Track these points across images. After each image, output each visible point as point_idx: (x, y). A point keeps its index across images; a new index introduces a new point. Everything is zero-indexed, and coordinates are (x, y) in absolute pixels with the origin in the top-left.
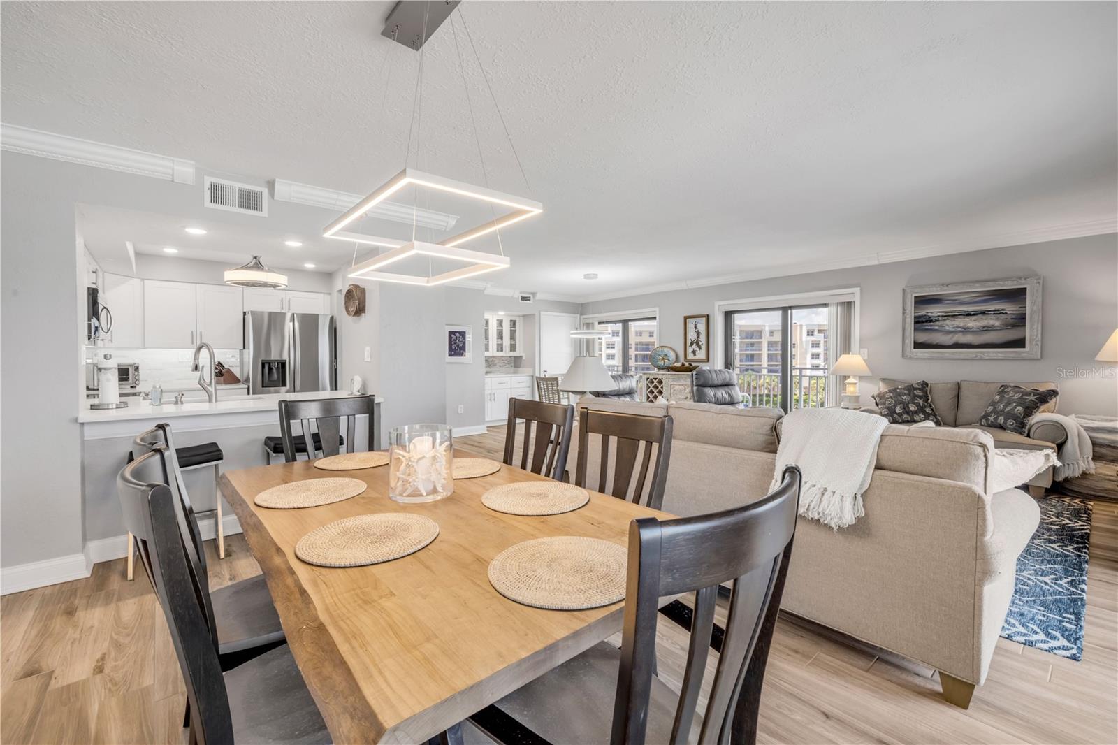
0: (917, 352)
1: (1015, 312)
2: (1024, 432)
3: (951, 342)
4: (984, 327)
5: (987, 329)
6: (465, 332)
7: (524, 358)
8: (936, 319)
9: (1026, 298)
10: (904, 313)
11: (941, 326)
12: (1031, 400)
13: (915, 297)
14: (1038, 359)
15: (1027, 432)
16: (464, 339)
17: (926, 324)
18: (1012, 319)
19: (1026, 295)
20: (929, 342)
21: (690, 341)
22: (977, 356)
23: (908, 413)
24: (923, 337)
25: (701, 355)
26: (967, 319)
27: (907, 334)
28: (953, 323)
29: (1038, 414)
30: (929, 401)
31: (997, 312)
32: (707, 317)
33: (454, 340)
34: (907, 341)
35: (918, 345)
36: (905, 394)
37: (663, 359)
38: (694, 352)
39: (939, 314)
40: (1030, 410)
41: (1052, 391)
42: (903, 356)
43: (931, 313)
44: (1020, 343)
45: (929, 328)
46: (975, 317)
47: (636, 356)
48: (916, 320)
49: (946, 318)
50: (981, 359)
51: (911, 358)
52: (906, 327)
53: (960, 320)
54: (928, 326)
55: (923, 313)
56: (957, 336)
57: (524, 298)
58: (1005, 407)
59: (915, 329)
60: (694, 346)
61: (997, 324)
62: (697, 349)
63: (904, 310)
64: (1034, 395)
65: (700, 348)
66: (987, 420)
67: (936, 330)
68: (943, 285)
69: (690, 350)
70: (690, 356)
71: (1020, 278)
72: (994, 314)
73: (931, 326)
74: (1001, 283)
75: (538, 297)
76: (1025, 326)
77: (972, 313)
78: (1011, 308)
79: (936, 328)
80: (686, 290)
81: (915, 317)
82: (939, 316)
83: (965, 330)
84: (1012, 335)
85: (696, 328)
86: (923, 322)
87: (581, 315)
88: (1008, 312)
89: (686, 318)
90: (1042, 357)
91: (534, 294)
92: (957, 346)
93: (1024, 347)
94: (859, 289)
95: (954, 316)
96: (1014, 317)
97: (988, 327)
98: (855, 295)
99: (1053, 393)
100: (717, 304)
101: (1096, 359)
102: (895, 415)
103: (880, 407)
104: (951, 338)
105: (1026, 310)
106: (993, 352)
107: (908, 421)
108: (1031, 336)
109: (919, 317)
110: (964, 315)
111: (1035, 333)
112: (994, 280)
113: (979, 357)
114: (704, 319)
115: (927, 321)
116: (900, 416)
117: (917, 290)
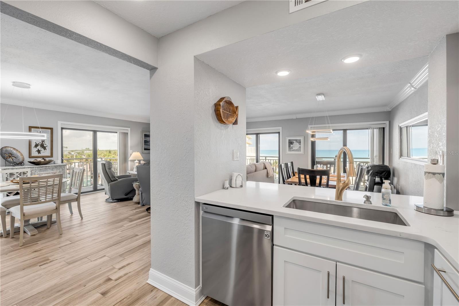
0: (145, 151)
13: (145, 134)
20: (147, 148)
21: (35, 144)
25: (46, 153)
32: (52, 129)
34: (143, 148)
37: (10, 157)
42: (143, 153)
43: (148, 139)
52: (142, 143)
59: (144, 144)
60: (39, 147)
62: (42, 149)
63: (142, 138)
65: (45, 148)
69: (34, 150)
70: (34, 153)
89: (31, 127)
98: (128, 130)
100: (58, 122)
109: (146, 140)
114: (49, 130)
115: (147, 142)
117: (145, 132)
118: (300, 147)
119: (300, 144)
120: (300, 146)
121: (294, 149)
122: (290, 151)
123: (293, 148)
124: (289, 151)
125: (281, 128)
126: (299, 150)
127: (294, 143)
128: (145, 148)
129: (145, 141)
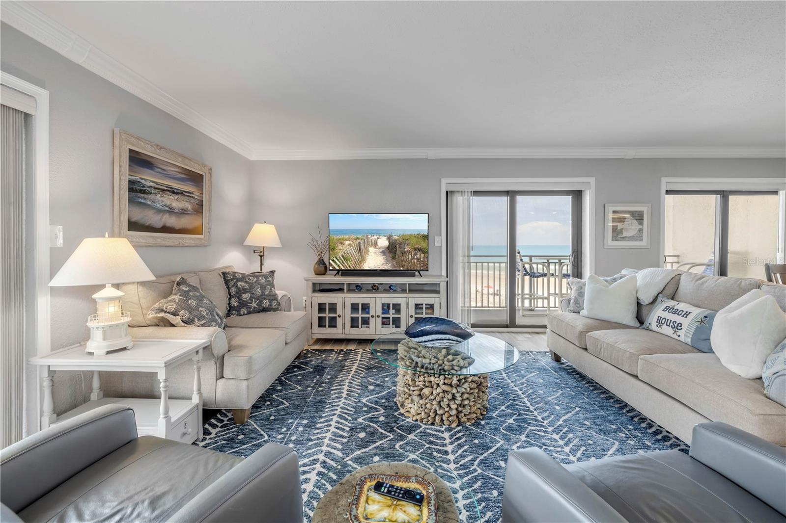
0: (132, 236)
1: (198, 198)
3: (159, 225)
4: (182, 209)
5: (183, 212)
8: (149, 190)
14: (208, 246)
17: (139, 195)
18: (197, 204)
20: (142, 222)
22: (180, 244)
26: (173, 197)
27: (122, 205)
28: (162, 199)
31: (189, 195)
34: (122, 219)
39: (152, 184)
43: (145, 180)
45: (143, 201)
46: (177, 196)
48: (131, 186)
50: (183, 246)
52: (121, 196)
61: (190, 208)
68: (158, 145)
71: (203, 164)
73: (145, 199)
79: (149, 203)
81: (130, 181)
82: (151, 187)
83: (171, 211)
86: (137, 192)
88: (195, 197)
90: (211, 244)
92: (165, 229)
93: (202, 234)
94: (48, 91)
95: (163, 190)
97: (185, 211)
104: (161, 219)
108: (205, 223)
111: (208, 221)
112: (190, 160)
117: (133, 140)
118: (641, 230)
119: (641, 224)
120: (641, 227)
121: (625, 234)
122: (616, 240)
123: (622, 234)
124: (612, 241)
125: (592, 180)
126: (639, 237)
127: (626, 220)
128: (134, 219)
129: (131, 182)
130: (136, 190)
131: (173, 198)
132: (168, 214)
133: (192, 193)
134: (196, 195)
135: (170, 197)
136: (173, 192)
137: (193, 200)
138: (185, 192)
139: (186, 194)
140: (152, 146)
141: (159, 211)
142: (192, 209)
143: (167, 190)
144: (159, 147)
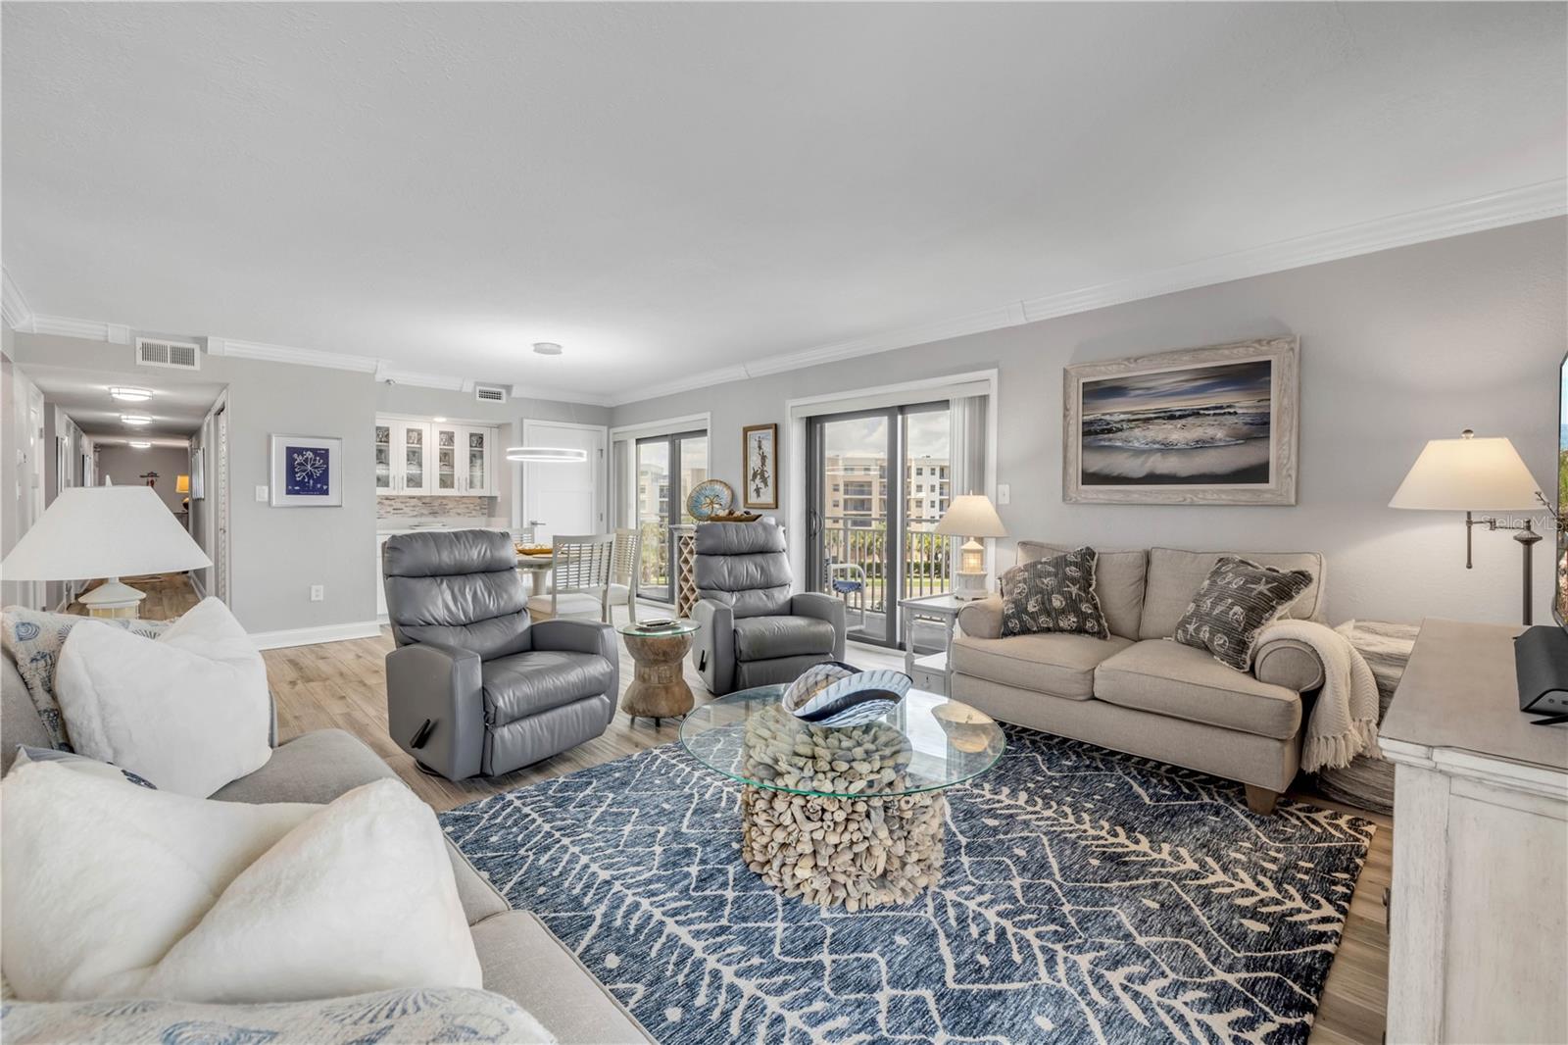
0: (1086, 491)
1: (1250, 411)
2: (1245, 662)
3: (1141, 473)
4: (1197, 442)
5: (1202, 445)
6: (327, 451)
7: (499, 500)
8: (1119, 426)
9: (1270, 381)
10: (1065, 416)
11: (1126, 441)
12: (1261, 593)
13: (1084, 384)
14: (1292, 506)
15: (1249, 662)
16: (326, 462)
17: (1101, 436)
18: (1246, 424)
19: (1269, 375)
20: (1106, 471)
21: (752, 472)
22: (1185, 500)
23: (1049, 615)
24: (1099, 463)
25: (767, 497)
26: (1169, 426)
27: (1071, 455)
28: (1144, 433)
29: (1274, 621)
30: (1091, 589)
31: (1220, 411)
32: (776, 427)
33: (300, 464)
34: (1071, 470)
35: (1090, 478)
36: (1049, 574)
37: (712, 502)
38: (758, 491)
39: (1122, 417)
40: (1257, 614)
41: (1301, 573)
42: (1064, 500)
43: (1111, 414)
44: (1258, 473)
45: (1107, 444)
46: (1183, 421)
47: (846, 501)
48: (1086, 429)
49: (1133, 424)
50: (1192, 505)
51: (1076, 503)
52: (1070, 444)
53: (1158, 427)
54: (1104, 440)
55: (1099, 416)
56: (1152, 459)
57: (485, 395)
58: (1214, 605)
61: (1220, 434)
62: (761, 485)
63: (1066, 409)
64: (1267, 582)
66: (1185, 631)
67: (1117, 448)
68: (1128, 359)
69: (752, 487)
70: (753, 499)
71: (1259, 341)
72: (1215, 414)
73: (1110, 440)
74: (1226, 352)
75: (515, 393)
76: (1268, 437)
77: (1178, 413)
78: (1243, 403)
79: (1119, 444)
80: (747, 380)
81: (1084, 423)
82: (1123, 421)
83: (1167, 448)
84: (1245, 456)
85: (760, 448)
86: (1096, 433)
87: (610, 427)
88: (1240, 411)
89: (746, 430)
90: (1297, 501)
91: (508, 388)
93: (1266, 481)
94: (995, 371)
95: (1147, 420)
96: (1248, 420)
98: (991, 383)
99: (1302, 579)
100: (790, 403)
101: (1391, 505)
102: (1025, 617)
103: (1005, 598)
105: (1269, 406)
106: (1213, 492)
107: (1048, 630)
108: (1279, 458)
110: (1163, 418)
111: (1286, 453)
112: (1214, 348)
113: (1188, 501)
114: (771, 432)
115: (1103, 432)
116: (1033, 618)
130: (1094, 432)
131: (1171, 427)
132: (1159, 454)
133: (1229, 407)
134: (1241, 408)
135: (1165, 426)
136: (1172, 417)
137: (1232, 419)
138: (1207, 409)
139: (1207, 412)
140: (1119, 364)
141: (1138, 452)
142: (1228, 436)
143: (1156, 418)
144: (1132, 361)
